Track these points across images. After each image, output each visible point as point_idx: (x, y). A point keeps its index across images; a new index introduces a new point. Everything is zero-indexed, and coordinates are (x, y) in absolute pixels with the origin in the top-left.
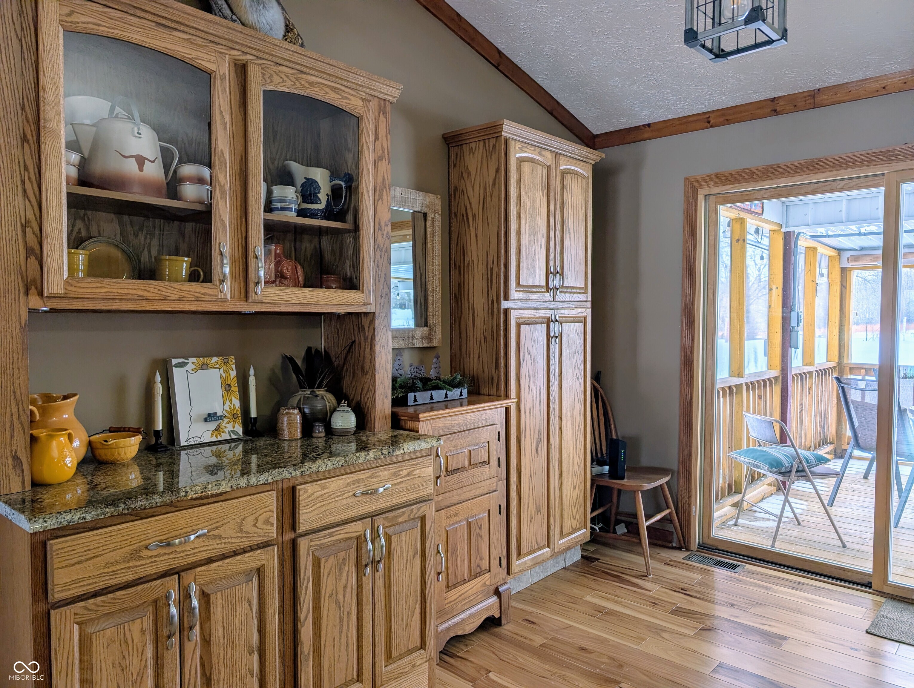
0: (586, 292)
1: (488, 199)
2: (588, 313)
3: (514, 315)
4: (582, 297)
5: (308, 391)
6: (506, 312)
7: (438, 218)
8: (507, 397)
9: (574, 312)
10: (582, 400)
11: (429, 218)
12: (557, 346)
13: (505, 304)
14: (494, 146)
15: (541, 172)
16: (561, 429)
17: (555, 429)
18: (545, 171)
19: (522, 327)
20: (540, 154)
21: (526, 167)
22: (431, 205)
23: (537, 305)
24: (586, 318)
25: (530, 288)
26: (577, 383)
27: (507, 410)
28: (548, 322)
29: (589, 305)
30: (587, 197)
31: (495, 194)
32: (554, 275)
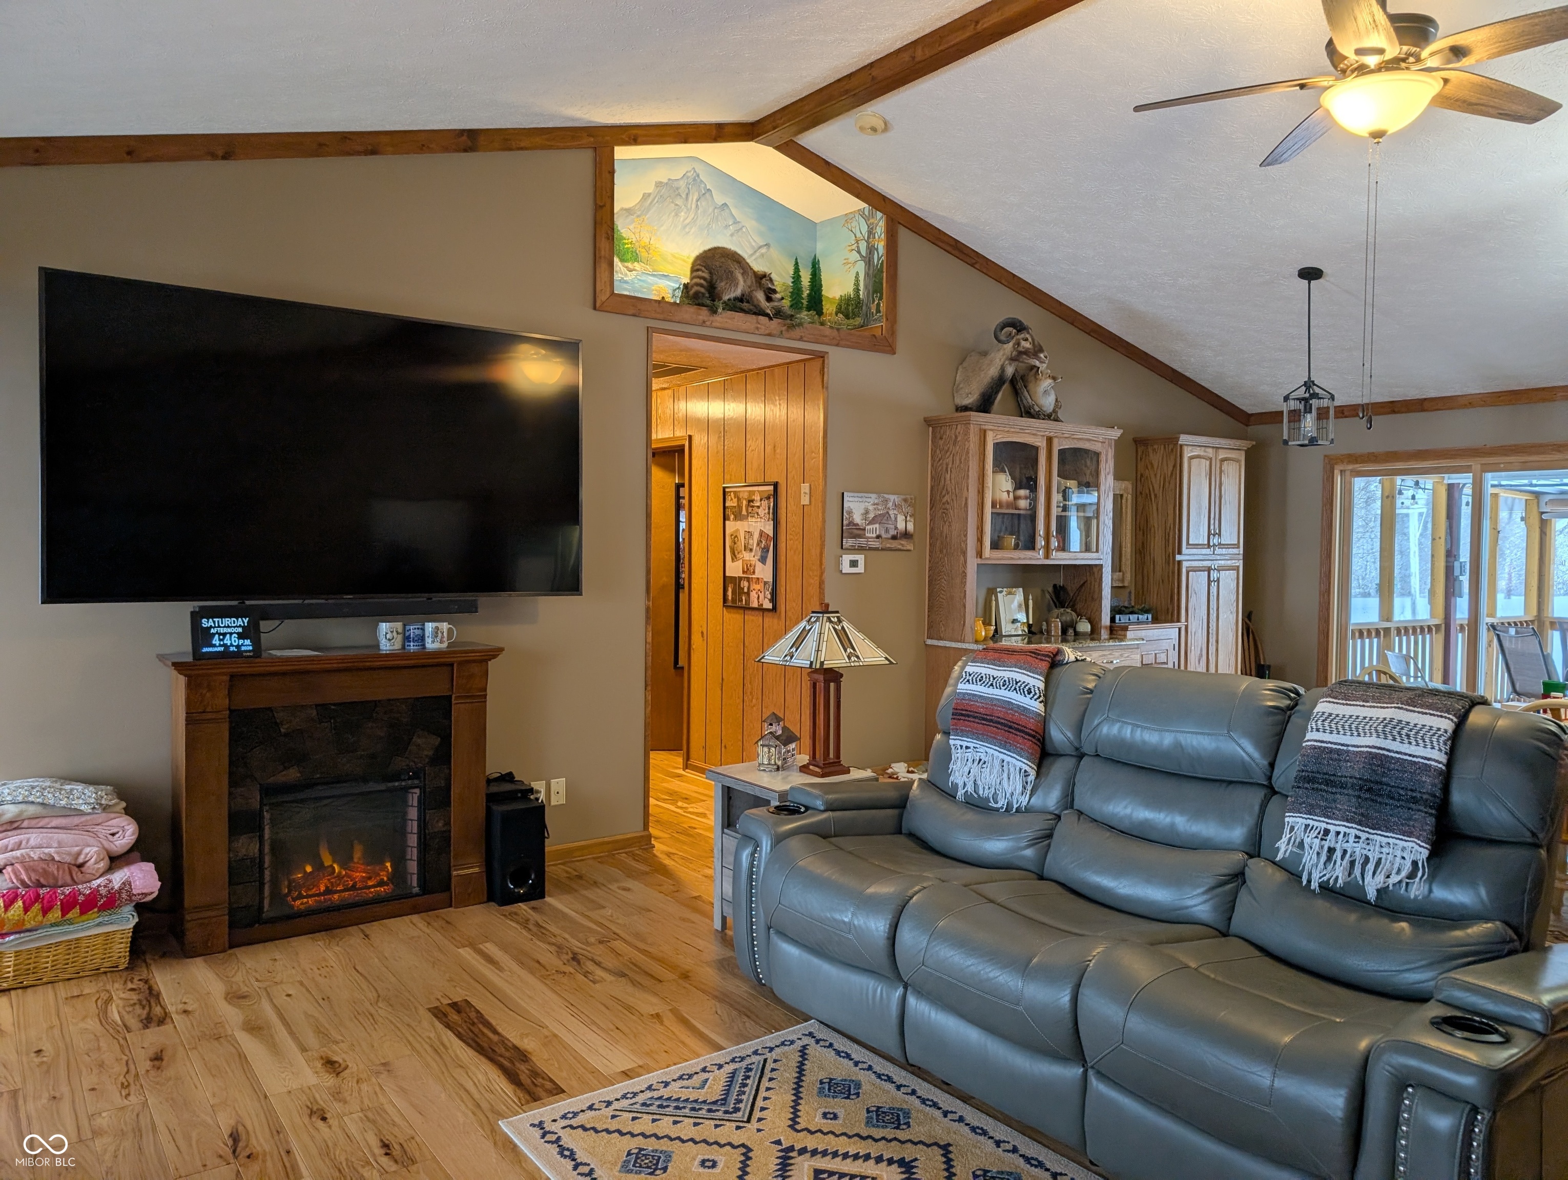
0: (1238, 548)
1: (1167, 484)
2: (1240, 563)
3: (1185, 565)
4: (1235, 551)
5: (1062, 610)
6: (1180, 562)
7: (1130, 496)
8: (1179, 621)
9: (1229, 563)
10: (1234, 629)
11: (1124, 498)
12: (1215, 588)
13: (1178, 558)
14: (1172, 450)
15: (1205, 464)
16: (1217, 650)
17: (1212, 649)
18: (1208, 462)
19: (1191, 573)
20: (1205, 451)
21: (1194, 461)
22: (1126, 489)
23: (1201, 557)
24: (1238, 567)
25: (1196, 546)
26: (1231, 616)
27: (1180, 629)
28: (1209, 570)
29: (1241, 557)
30: (1240, 476)
31: (1172, 482)
32: (1214, 535)
